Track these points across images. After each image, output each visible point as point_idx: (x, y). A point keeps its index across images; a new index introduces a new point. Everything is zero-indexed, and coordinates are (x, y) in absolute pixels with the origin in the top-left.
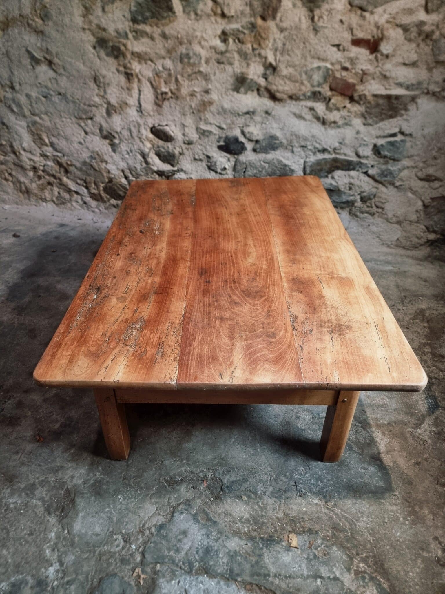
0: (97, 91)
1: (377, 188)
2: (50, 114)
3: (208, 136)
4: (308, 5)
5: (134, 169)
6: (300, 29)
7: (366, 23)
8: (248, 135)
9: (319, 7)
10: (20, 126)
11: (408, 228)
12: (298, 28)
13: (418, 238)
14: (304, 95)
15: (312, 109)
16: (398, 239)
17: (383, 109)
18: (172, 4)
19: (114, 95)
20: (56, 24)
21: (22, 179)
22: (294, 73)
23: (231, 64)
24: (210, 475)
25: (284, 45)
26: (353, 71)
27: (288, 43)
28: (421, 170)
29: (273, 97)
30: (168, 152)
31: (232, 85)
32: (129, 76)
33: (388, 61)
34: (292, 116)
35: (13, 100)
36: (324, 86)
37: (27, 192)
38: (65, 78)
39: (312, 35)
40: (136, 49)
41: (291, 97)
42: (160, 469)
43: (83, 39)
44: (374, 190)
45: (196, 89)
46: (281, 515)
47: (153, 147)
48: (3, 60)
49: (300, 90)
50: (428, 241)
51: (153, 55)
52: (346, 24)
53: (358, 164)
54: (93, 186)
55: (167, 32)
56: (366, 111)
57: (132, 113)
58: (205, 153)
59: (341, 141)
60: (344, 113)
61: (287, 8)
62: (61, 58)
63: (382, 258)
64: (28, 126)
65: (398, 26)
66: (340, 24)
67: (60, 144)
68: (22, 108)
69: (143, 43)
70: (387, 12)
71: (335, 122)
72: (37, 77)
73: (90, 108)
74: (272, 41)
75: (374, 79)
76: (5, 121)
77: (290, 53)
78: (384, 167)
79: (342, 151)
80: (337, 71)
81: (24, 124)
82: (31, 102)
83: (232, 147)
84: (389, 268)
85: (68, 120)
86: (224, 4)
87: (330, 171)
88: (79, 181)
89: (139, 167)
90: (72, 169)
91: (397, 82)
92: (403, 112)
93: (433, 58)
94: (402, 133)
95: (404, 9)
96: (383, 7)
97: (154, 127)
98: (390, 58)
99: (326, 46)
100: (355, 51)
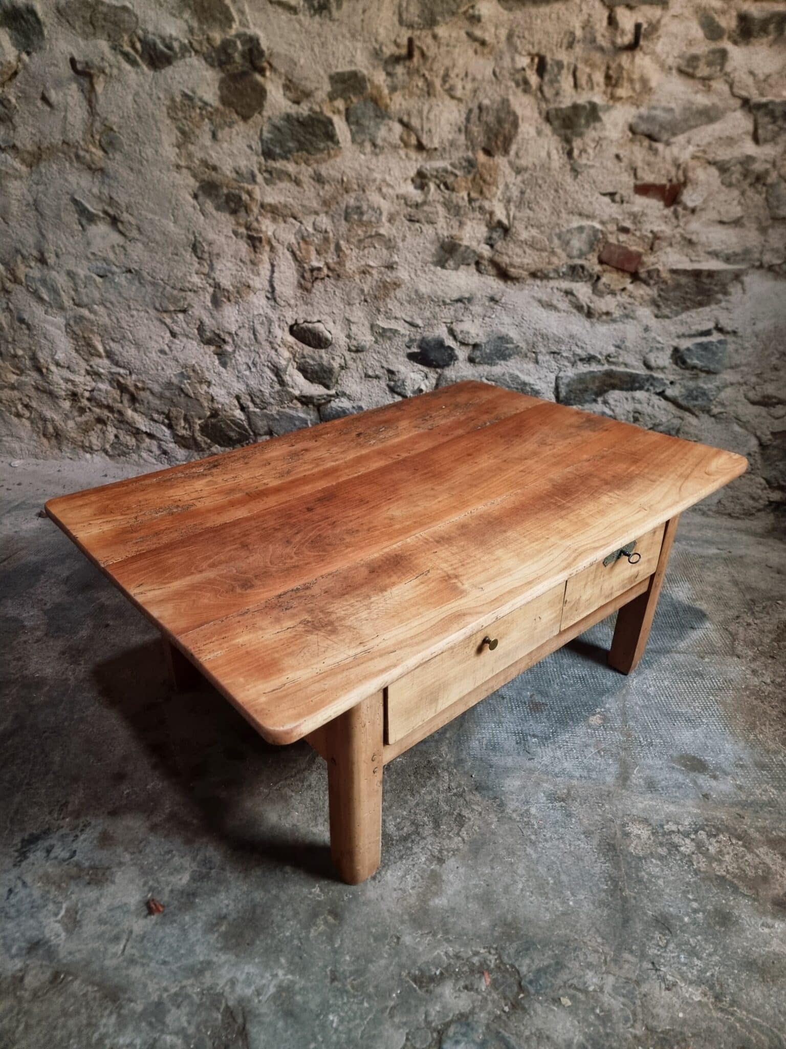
0: (197, 266)
1: (681, 418)
2: (108, 305)
3: (390, 339)
4: (562, 132)
5: (258, 394)
6: (549, 169)
7: (659, 159)
8: (460, 337)
9: (581, 135)
10: (53, 324)
12: (545, 168)
13: (753, 498)
14: (556, 271)
15: (568, 293)
16: (719, 502)
17: (687, 293)
18: (334, 128)
19: (228, 273)
20: (127, 156)
21: (49, 414)
22: (539, 236)
23: (432, 223)
24: (492, 960)
25: (522, 193)
26: (638, 233)
27: (528, 190)
28: (754, 388)
29: (504, 274)
30: (321, 365)
31: (433, 255)
32: (254, 241)
33: (695, 217)
34: (536, 304)
35: (44, 282)
36: (590, 256)
37: (58, 436)
38: (140, 245)
39: (569, 178)
40: (269, 200)
41: (534, 275)
42: (397, 954)
43: (177, 182)
44: (677, 422)
45: (372, 264)
46: (640, 1031)
47: (294, 356)
48: (27, 214)
49: (549, 263)
50: (771, 503)
51: (297, 209)
52: (625, 161)
53: (648, 380)
54: (183, 423)
55: (324, 173)
56: (660, 296)
57: (259, 302)
58: (385, 365)
59: (619, 343)
60: (623, 298)
61: (526, 136)
62: (136, 213)
63: (695, 534)
64: (68, 325)
65: (709, 163)
66: (615, 161)
67: (125, 354)
68: (59, 295)
69: (281, 190)
70: (692, 142)
71: (608, 313)
72: (89, 244)
73: (183, 294)
74: (501, 187)
75: (671, 245)
76: (26, 316)
77: (533, 205)
78: (691, 384)
79: (621, 360)
80: (611, 233)
81: (60, 321)
82: (75, 284)
83: (433, 355)
84: (713, 551)
85: (142, 314)
86: (423, 129)
87: (601, 392)
88: (156, 416)
89: (267, 390)
90: (143, 395)
91: (710, 249)
92: (720, 296)
93: (767, 212)
94: (720, 330)
95: (721, 138)
96: (686, 135)
97: (296, 323)
98: (698, 213)
99: (592, 195)
100: (640, 203)
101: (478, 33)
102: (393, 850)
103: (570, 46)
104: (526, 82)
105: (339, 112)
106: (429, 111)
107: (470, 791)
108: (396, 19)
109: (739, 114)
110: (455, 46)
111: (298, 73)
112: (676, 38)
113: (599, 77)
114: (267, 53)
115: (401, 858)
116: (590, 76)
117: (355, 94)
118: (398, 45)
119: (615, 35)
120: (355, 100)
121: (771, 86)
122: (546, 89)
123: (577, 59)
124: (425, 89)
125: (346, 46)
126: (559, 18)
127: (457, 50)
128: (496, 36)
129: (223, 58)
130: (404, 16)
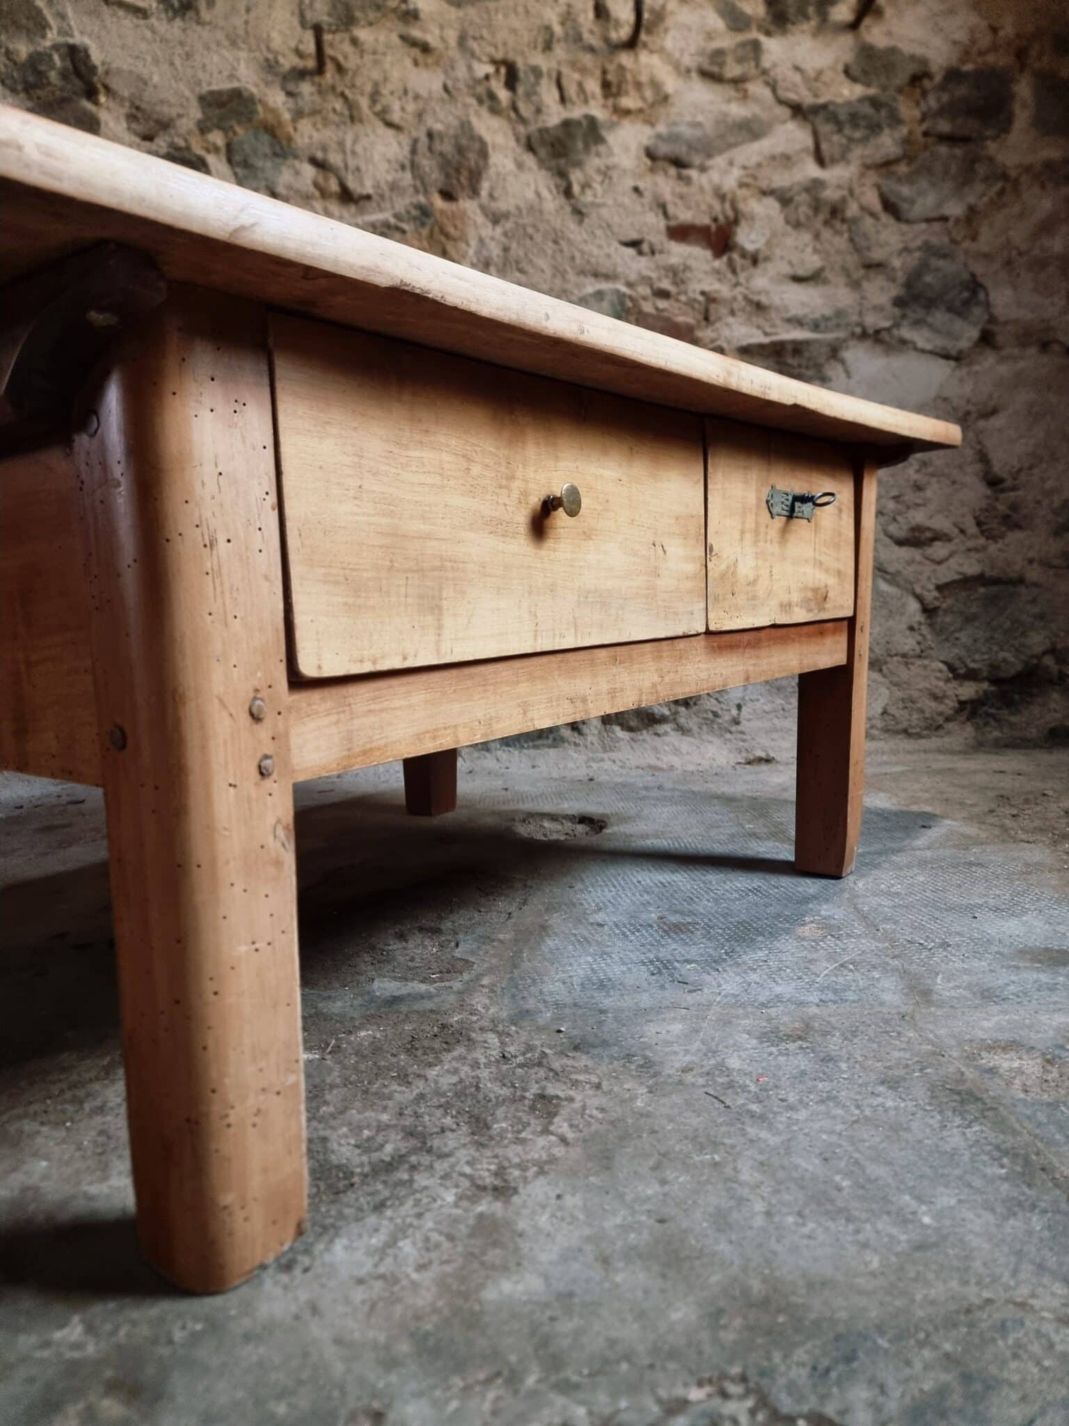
4: (553, 163)
6: (541, 212)
7: (693, 189)
9: (579, 164)
11: (904, 674)
12: (535, 210)
13: (936, 698)
25: (506, 249)
26: (682, 298)
27: (514, 245)
28: (895, 519)
33: (759, 271)
39: (571, 225)
50: (962, 704)
61: (501, 169)
65: (764, 193)
66: (634, 196)
70: (736, 164)
74: (474, 243)
75: (732, 313)
77: (524, 265)
80: (645, 298)
86: (346, 167)
91: (789, 315)
93: (855, 258)
95: (773, 158)
96: (726, 156)
98: (761, 266)
99: (609, 245)
100: (679, 252)
101: (416, 33)
102: (350, 1196)
103: (548, 47)
104: (492, 96)
105: (216, 150)
106: (355, 141)
107: (562, 1053)
108: (296, 22)
109: (791, 126)
110: (384, 54)
111: (149, 94)
112: (690, 30)
113: (593, 86)
114: (100, 70)
115: (379, 1207)
116: (580, 86)
117: (239, 123)
118: (299, 54)
119: (607, 29)
120: (240, 130)
121: (825, 84)
122: (521, 106)
123: (559, 63)
124: (346, 113)
125: (222, 56)
126: (527, 12)
127: (389, 58)
128: (443, 39)
129: (31, 79)
130: (309, 15)
